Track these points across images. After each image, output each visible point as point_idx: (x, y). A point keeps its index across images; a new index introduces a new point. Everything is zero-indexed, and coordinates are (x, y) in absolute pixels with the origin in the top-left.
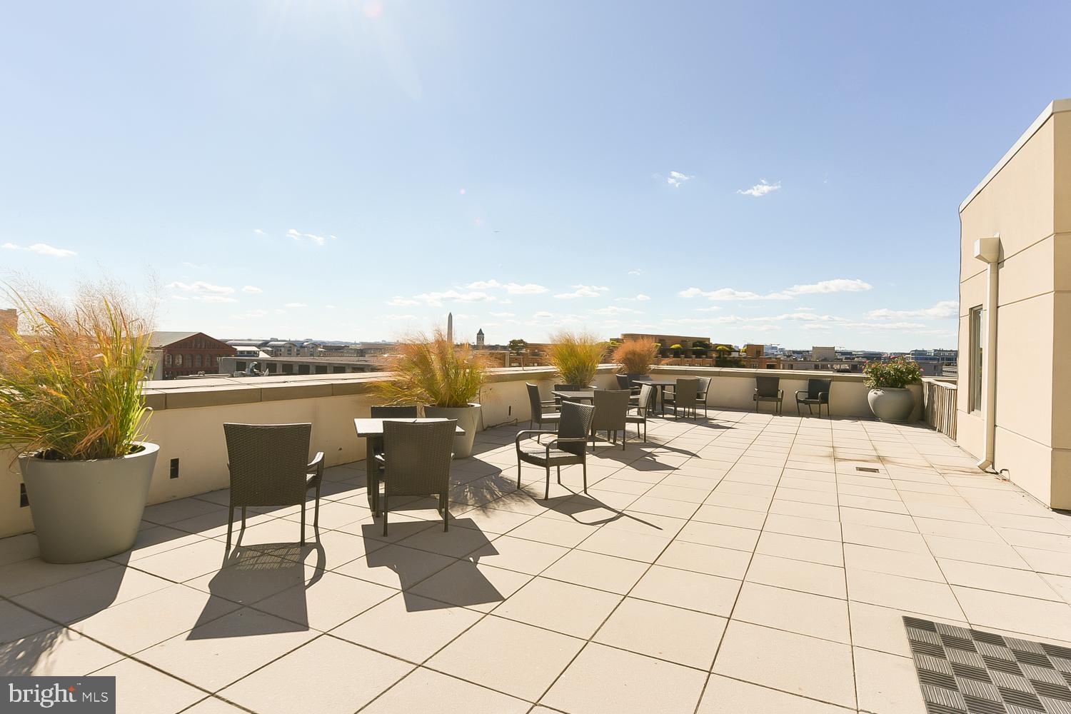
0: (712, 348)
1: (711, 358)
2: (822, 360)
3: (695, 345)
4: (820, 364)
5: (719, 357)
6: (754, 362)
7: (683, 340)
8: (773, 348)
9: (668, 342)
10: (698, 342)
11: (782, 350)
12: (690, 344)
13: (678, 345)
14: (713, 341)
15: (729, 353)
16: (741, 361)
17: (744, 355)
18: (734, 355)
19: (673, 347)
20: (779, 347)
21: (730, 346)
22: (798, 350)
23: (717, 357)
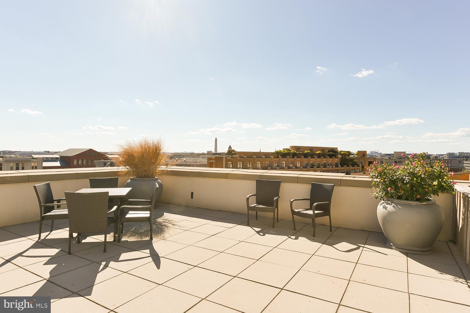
0: (338, 153)
1: (338, 158)
2: (399, 159)
3: (329, 151)
4: (397, 160)
5: (342, 158)
6: (361, 160)
7: (323, 149)
8: (376, 153)
9: (314, 150)
10: (331, 150)
11: (380, 154)
12: (327, 151)
13: (320, 152)
14: (339, 150)
15: (349, 155)
16: (354, 159)
17: (356, 156)
18: (351, 156)
19: (317, 152)
20: (379, 152)
21: (349, 152)
22: (389, 153)
23: (341, 158)
